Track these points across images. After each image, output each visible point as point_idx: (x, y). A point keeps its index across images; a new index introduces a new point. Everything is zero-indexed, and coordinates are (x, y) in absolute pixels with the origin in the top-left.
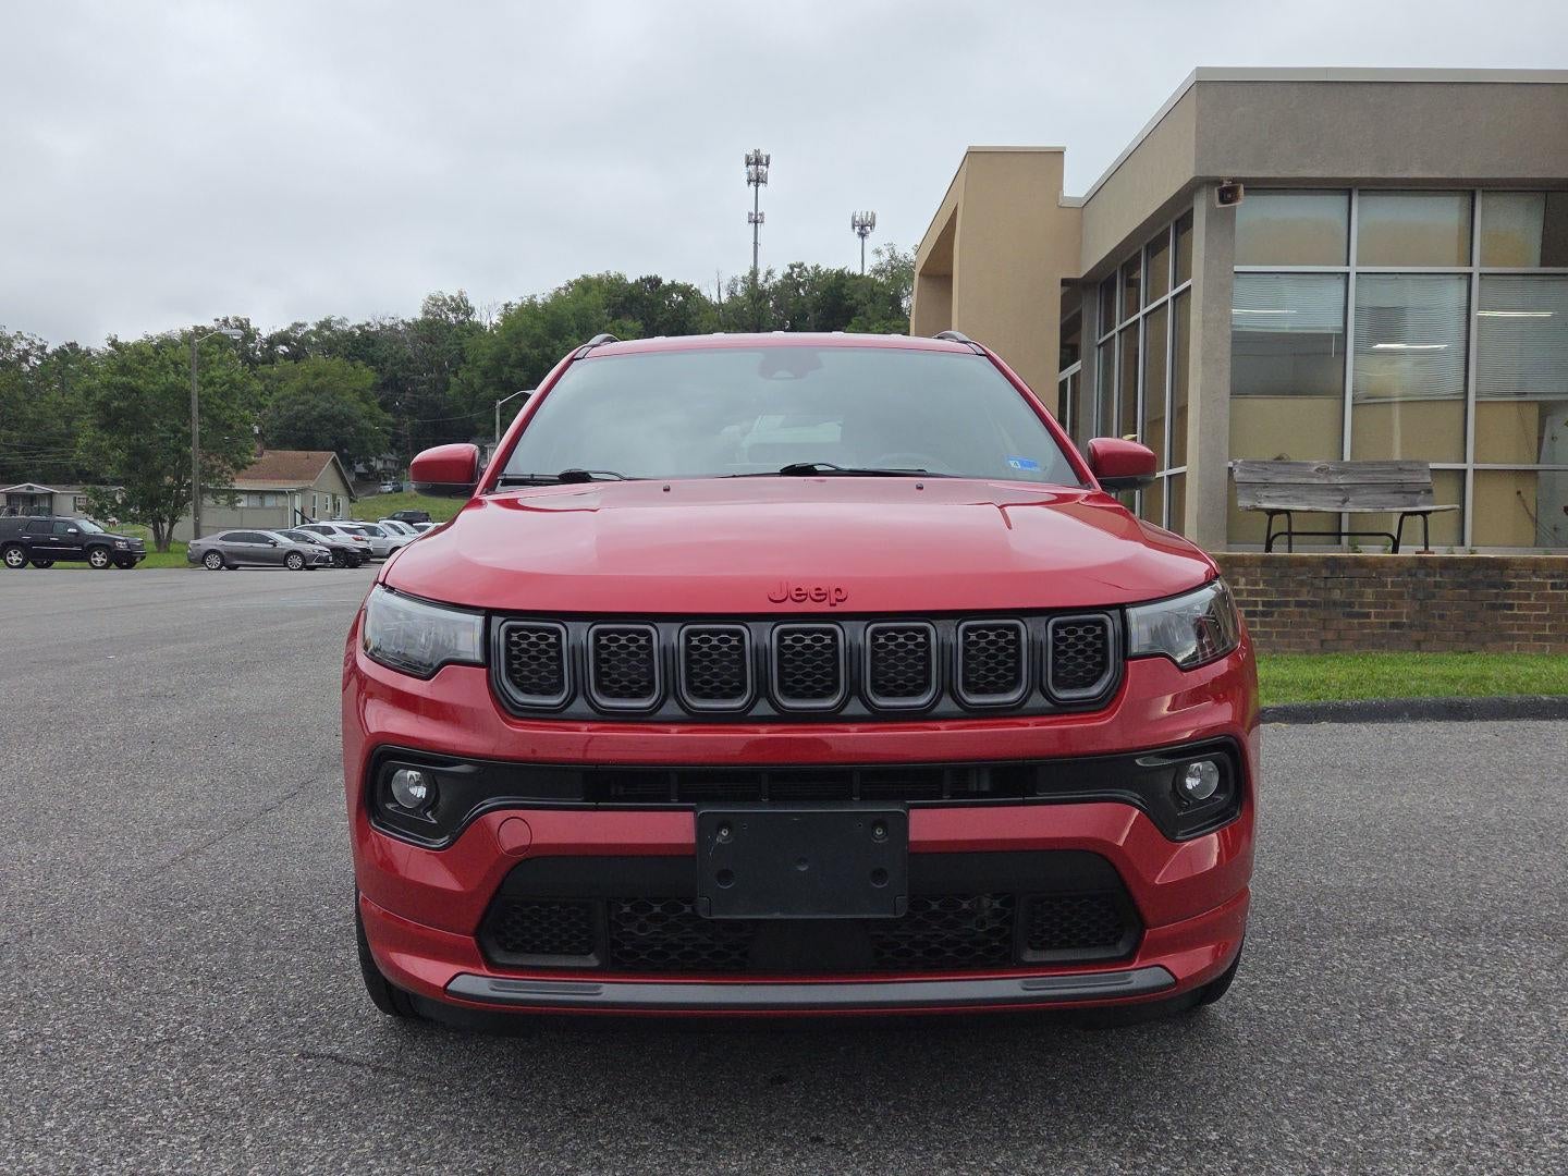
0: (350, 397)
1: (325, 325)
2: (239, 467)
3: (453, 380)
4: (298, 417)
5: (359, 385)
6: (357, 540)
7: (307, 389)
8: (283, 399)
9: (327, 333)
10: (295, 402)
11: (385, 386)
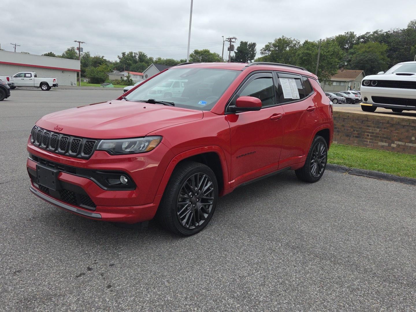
0: (378, 53)
1: (376, 32)
2: (333, 75)
3: (412, 48)
4: (361, 60)
5: (381, 50)
6: (356, 96)
7: (366, 51)
8: (358, 54)
9: (376, 35)
10: (361, 55)
11: (390, 50)
